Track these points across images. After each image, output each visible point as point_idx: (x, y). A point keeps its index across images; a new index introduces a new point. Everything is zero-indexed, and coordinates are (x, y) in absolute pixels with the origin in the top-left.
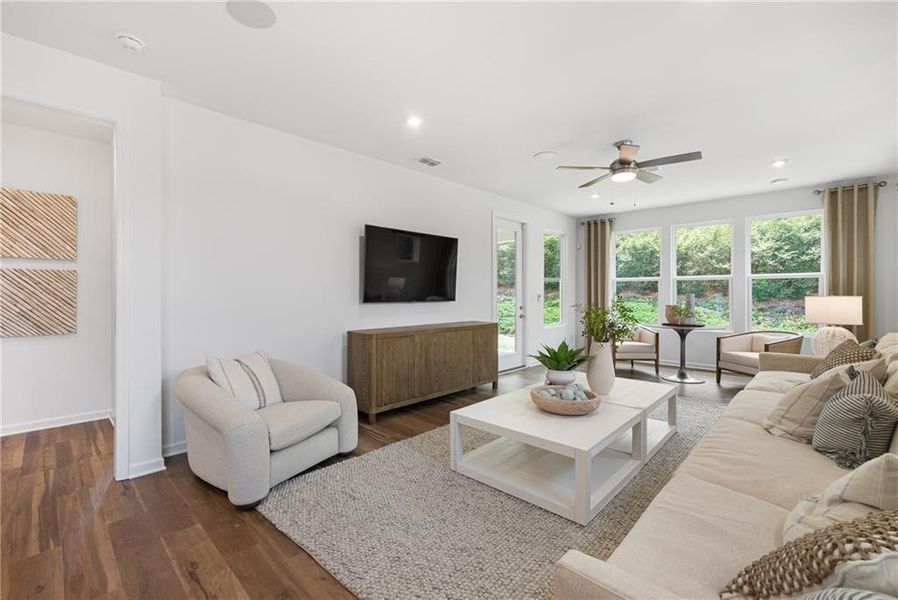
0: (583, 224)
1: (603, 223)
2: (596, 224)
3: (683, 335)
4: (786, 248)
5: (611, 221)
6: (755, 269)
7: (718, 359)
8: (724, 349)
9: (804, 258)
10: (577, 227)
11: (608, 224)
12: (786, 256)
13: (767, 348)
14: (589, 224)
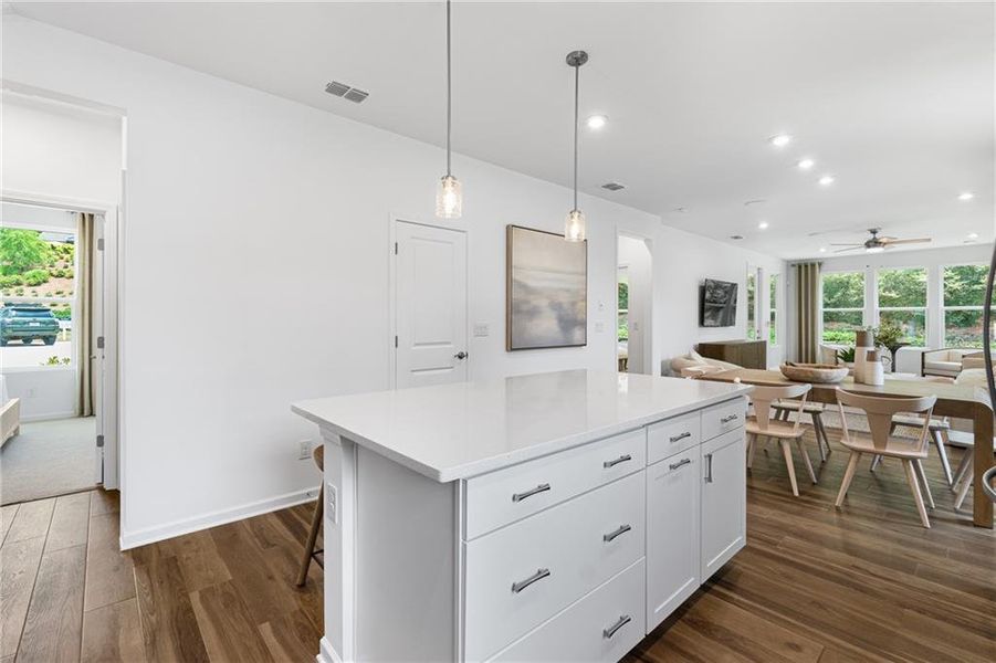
0: (793, 265)
1: (813, 265)
2: (806, 266)
3: (893, 350)
4: (956, 278)
5: (820, 264)
6: (947, 302)
7: (923, 367)
8: (927, 360)
9: (976, 287)
10: (788, 269)
11: (817, 266)
12: (957, 286)
13: (963, 356)
14: (800, 267)
